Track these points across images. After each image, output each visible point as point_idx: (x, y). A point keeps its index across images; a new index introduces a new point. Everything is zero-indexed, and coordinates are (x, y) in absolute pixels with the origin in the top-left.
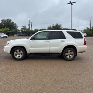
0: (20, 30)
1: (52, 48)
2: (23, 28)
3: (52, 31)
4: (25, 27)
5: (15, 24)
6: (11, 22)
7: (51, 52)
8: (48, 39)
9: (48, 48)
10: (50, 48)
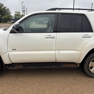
0: (13, 17)
1: (61, 52)
2: (16, 14)
3: (62, 14)
4: (19, 13)
5: (8, 9)
6: (3, 7)
7: (58, 61)
8: (54, 32)
9: (53, 52)
10: (57, 52)
